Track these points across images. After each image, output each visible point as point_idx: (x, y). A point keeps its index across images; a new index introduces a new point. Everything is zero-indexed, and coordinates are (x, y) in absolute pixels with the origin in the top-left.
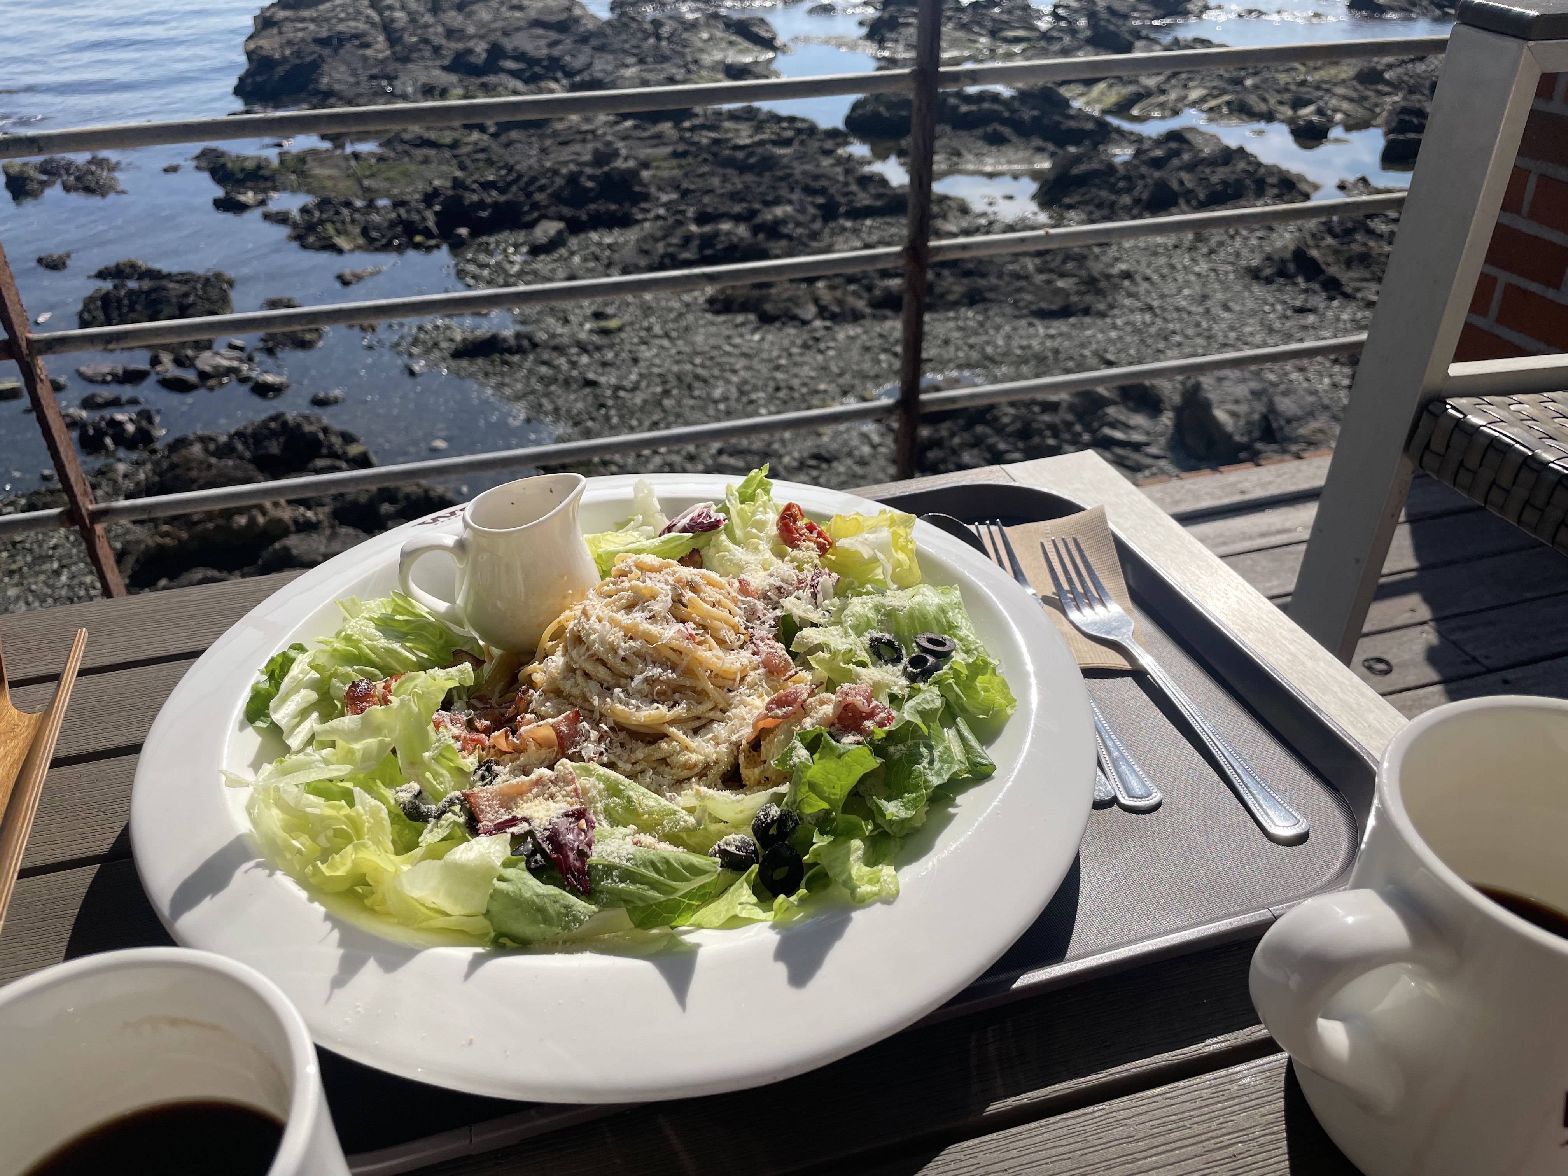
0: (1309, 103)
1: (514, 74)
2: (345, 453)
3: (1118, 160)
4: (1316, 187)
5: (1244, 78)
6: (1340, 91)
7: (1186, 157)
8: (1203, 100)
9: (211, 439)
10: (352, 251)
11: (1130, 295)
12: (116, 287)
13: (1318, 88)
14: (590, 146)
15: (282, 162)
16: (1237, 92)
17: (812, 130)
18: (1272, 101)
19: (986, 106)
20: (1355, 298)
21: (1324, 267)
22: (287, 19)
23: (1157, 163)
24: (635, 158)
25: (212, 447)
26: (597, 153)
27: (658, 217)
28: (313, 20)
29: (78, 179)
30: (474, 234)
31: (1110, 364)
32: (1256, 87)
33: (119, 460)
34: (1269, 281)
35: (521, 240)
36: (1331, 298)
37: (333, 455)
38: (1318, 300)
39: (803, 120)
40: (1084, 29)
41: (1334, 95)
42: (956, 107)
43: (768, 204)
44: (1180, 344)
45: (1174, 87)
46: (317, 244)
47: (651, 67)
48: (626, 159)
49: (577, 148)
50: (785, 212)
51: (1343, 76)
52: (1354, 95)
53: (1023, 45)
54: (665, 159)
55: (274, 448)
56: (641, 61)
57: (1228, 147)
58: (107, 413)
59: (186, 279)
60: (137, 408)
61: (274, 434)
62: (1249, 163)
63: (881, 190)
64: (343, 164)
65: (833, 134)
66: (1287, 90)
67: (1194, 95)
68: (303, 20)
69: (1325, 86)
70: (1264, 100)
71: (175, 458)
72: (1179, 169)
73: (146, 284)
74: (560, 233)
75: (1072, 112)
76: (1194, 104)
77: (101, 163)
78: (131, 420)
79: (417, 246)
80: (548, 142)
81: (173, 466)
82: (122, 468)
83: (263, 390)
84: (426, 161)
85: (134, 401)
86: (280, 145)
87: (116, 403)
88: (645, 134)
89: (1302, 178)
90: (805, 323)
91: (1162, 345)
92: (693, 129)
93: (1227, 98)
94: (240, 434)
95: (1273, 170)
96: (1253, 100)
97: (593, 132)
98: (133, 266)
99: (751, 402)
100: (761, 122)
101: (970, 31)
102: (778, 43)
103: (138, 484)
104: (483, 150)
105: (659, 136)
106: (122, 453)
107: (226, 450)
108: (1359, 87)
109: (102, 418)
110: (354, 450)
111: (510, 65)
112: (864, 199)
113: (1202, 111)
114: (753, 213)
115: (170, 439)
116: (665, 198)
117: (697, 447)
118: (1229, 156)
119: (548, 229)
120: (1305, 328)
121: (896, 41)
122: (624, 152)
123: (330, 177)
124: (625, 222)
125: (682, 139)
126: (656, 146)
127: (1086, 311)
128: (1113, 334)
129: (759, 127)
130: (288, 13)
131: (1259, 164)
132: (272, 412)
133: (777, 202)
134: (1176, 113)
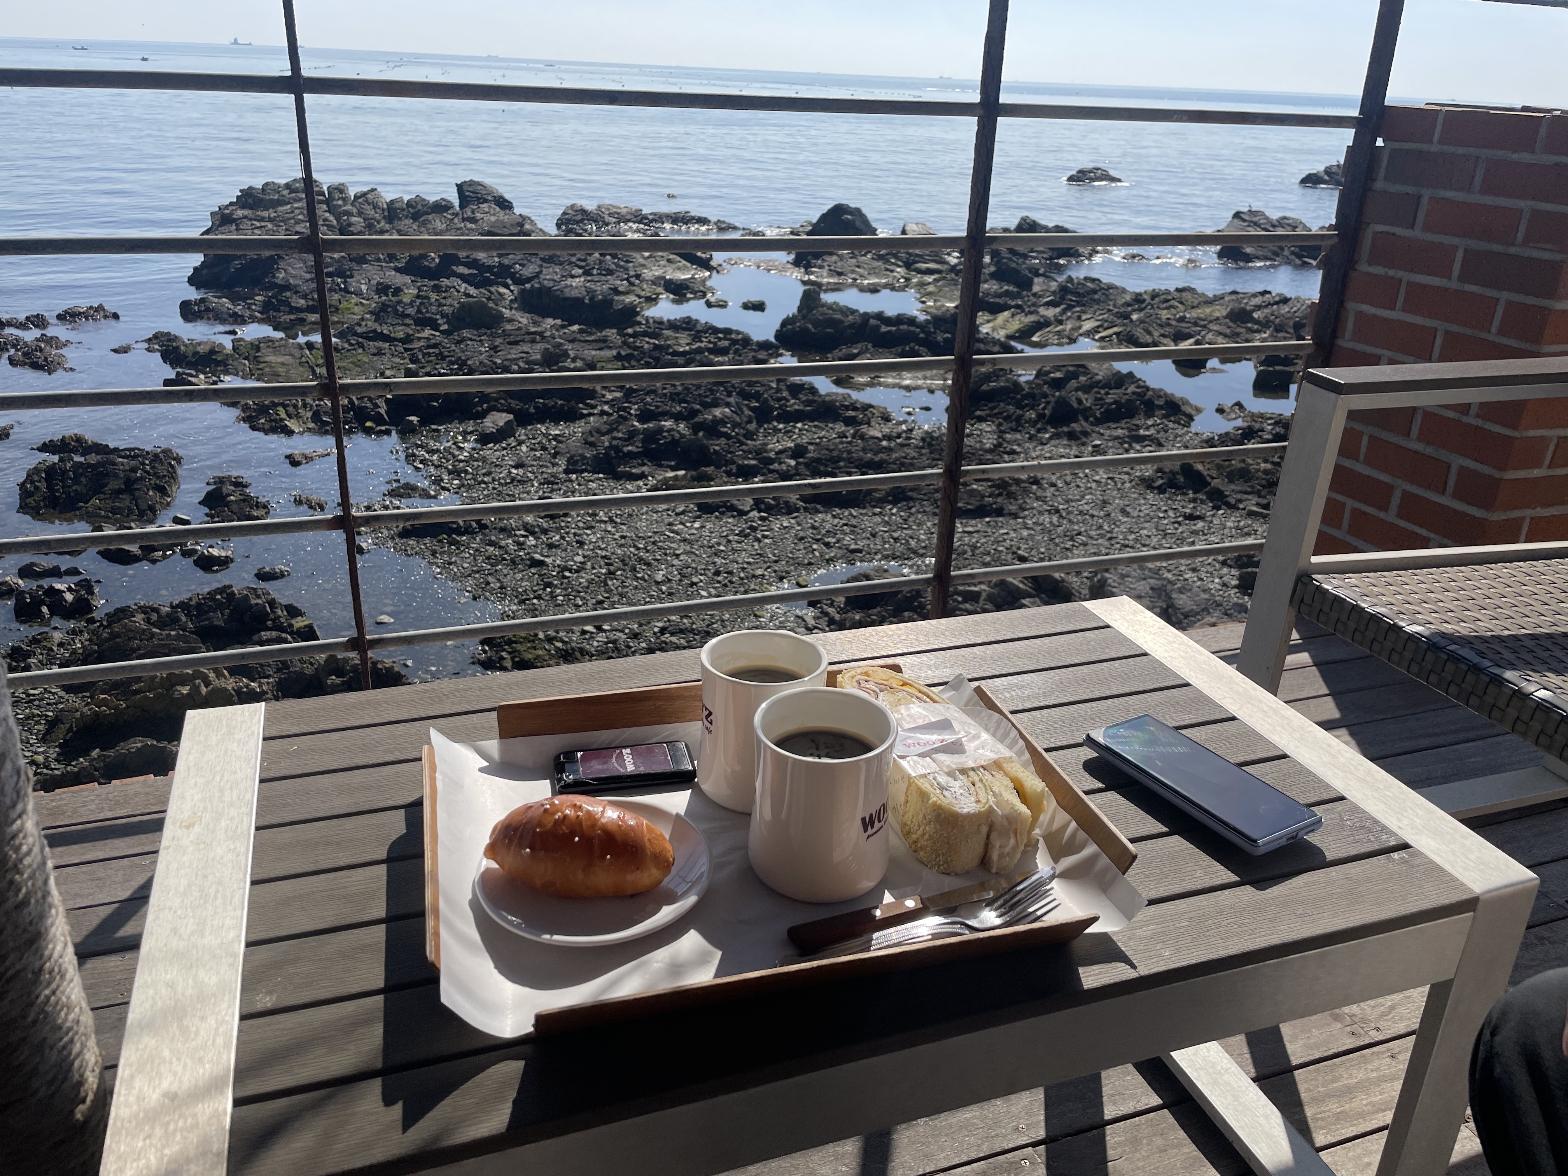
0: (1188, 336)
1: (464, 278)
2: (291, 626)
3: (1022, 379)
4: (1199, 410)
5: (1131, 313)
6: (1215, 327)
7: (1082, 379)
8: (1096, 330)
9: (155, 610)
10: (301, 433)
11: (1038, 499)
12: (61, 460)
13: (1196, 324)
14: (540, 346)
15: (234, 349)
16: (1124, 325)
17: (746, 341)
18: (1156, 334)
19: (904, 327)
20: (1238, 509)
21: (1208, 479)
22: (245, 217)
23: (1058, 384)
24: (582, 359)
25: (154, 617)
26: (546, 353)
27: (603, 413)
28: (271, 220)
29: (25, 354)
30: (423, 423)
31: (1023, 559)
32: (1141, 321)
33: (55, 628)
34: (1161, 490)
35: (470, 429)
36: (1217, 508)
37: (280, 628)
38: (1205, 509)
39: (738, 332)
40: (989, 265)
41: (1210, 331)
42: (878, 327)
43: (707, 406)
44: (1085, 544)
45: (1068, 318)
46: (267, 427)
47: (596, 278)
48: (574, 360)
49: (526, 347)
50: (722, 413)
51: (1217, 314)
52: (1228, 331)
53: (935, 276)
54: (609, 361)
55: (218, 619)
56: (587, 273)
57: (1119, 372)
58: (46, 583)
59: (133, 454)
60: (77, 579)
61: (219, 606)
62: (1138, 387)
63: (811, 397)
64: (297, 354)
65: (765, 346)
66: (1169, 325)
67: (1087, 326)
68: (262, 219)
69: (1202, 323)
70: (1149, 333)
71: (117, 628)
72: (1077, 389)
73: (93, 459)
74: (508, 423)
75: (981, 336)
76: (1087, 334)
77: (51, 341)
78: (70, 589)
79: (368, 432)
80: (498, 341)
81: (114, 636)
82: (57, 636)
83: (207, 563)
84: (379, 353)
85: (74, 572)
86: (234, 333)
87: (55, 573)
88: (592, 338)
89: (1186, 402)
90: (742, 513)
91: (1069, 544)
92: (635, 335)
93: (1116, 329)
94: (183, 605)
95: (1159, 393)
96: (1139, 332)
97: (541, 334)
98: (79, 440)
99: (693, 584)
100: (699, 332)
101: (887, 261)
102: (713, 263)
103: (74, 652)
104: (435, 346)
105: (604, 340)
106: (57, 621)
107: (168, 621)
108: (1231, 324)
109: (40, 587)
110: (299, 623)
111: (462, 270)
112: (794, 405)
113: (1094, 339)
114: (694, 413)
115: (111, 610)
116: (609, 396)
117: (641, 625)
118: (1121, 380)
119: (497, 420)
120: (1195, 533)
121: (821, 267)
122: (572, 353)
123: (283, 364)
124: (572, 416)
125: (625, 343)
126: (601, 349)
127: (1000, 512)
128: (1025, 533)
129: (697, 338)
130: (246, 212)
131: (1148, 389)
132: (216, 585)
133: (716, 404)
134: (1072, 341)
